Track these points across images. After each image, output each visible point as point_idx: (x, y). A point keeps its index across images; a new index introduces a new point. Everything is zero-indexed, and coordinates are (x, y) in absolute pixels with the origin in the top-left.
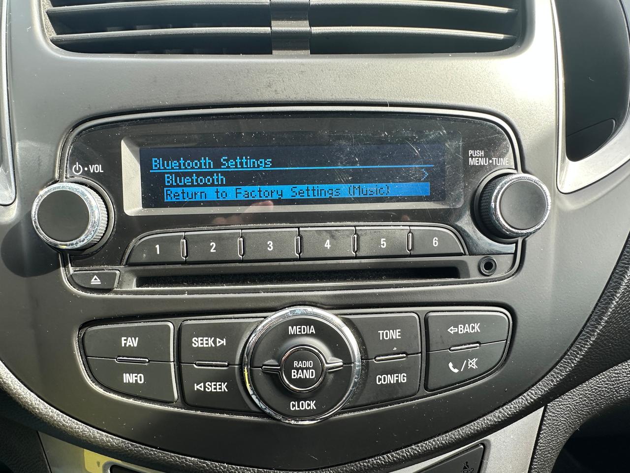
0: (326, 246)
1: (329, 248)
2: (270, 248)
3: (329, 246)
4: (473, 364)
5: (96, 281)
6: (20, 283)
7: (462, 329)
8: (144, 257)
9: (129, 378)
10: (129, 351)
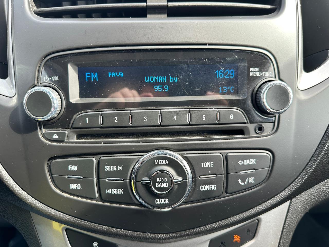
0: (174, 119)
1: (175, 120)
2: (145, 120)
3: (175, 119)
4: (251, 180)
5: (55, 136)
6: (19, 137)
7: (246, 162)
8: (80, 124)
9: (73, 186)
10: (73, 173)
